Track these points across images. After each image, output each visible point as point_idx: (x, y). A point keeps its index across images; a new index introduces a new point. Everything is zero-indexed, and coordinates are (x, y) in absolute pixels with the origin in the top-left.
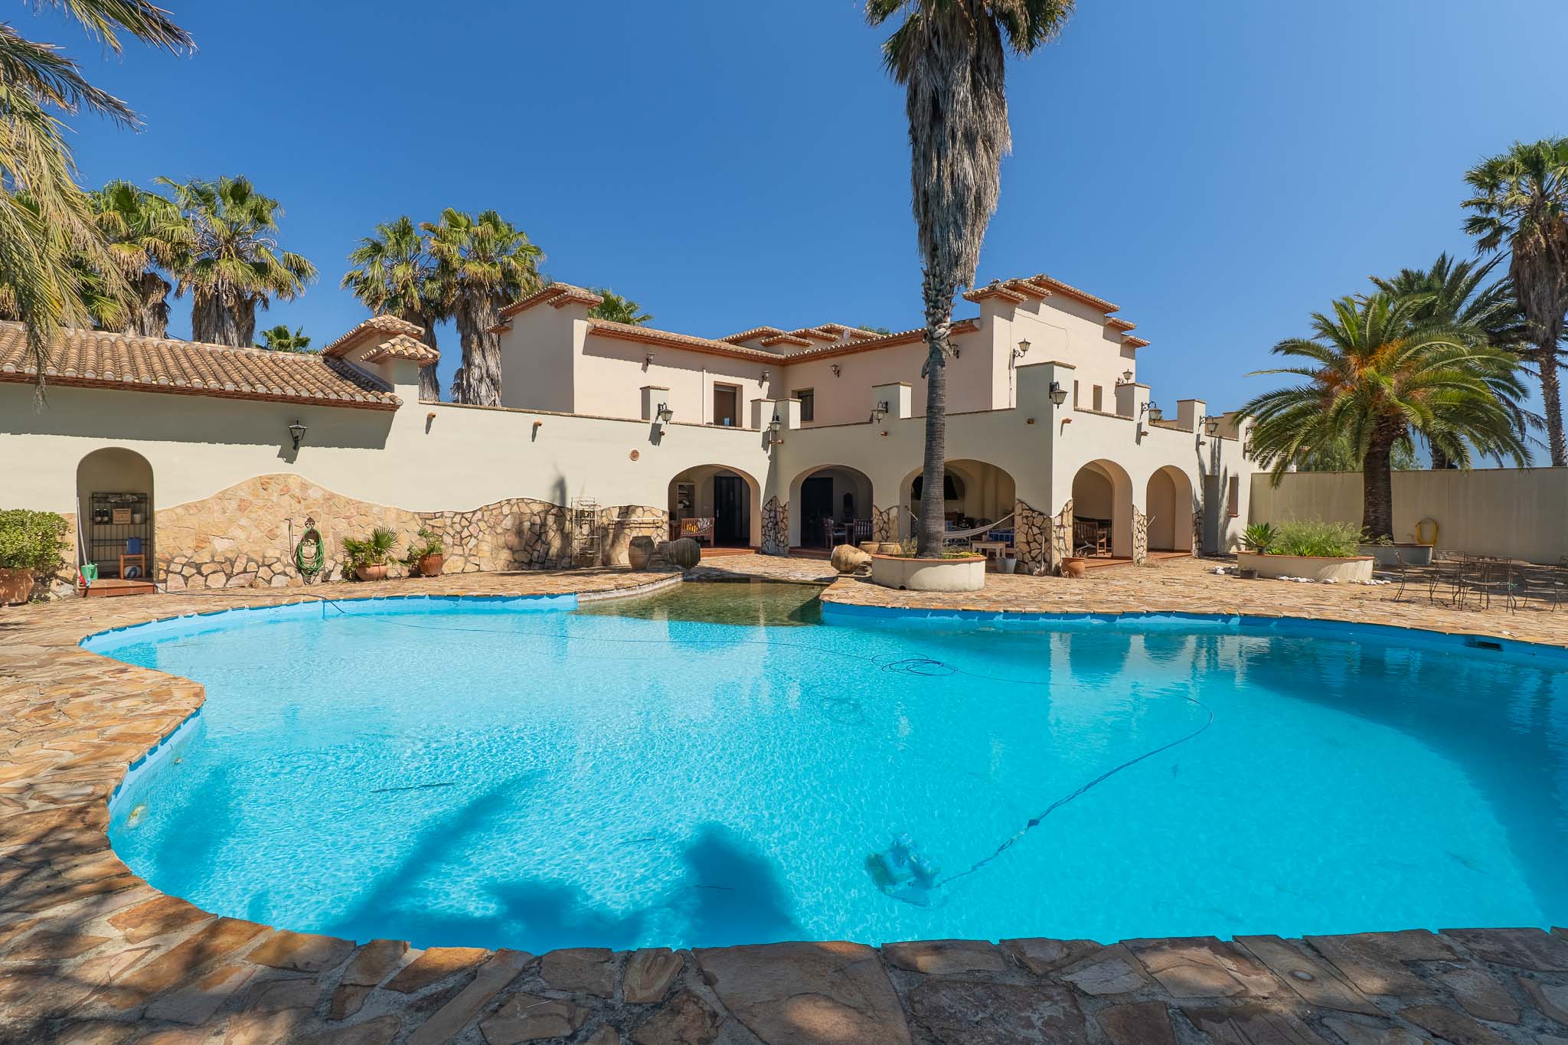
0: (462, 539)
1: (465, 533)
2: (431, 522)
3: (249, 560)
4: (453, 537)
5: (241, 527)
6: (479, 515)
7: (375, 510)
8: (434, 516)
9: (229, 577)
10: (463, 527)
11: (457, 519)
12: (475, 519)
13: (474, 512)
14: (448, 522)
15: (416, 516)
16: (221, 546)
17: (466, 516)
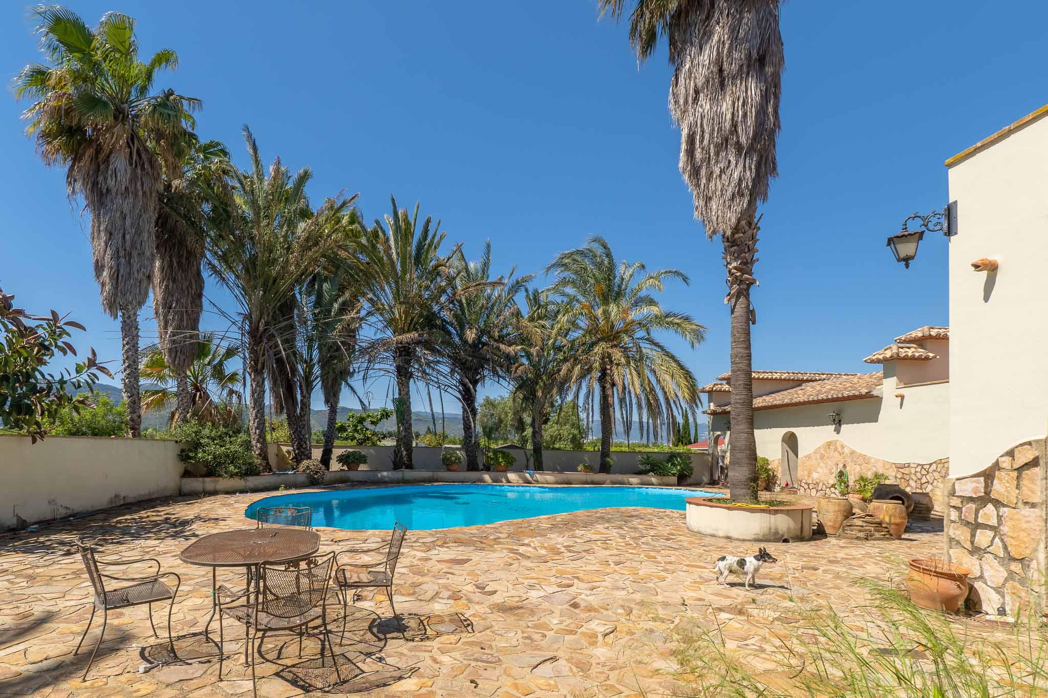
0: (922, 484)
1: (924, 480)
2: (902, 470)
3: (824, 484)
4: (916, 481)
5: (821, 467)
6: (934, 466)
7: (872, 461)
8: (904, 466)
9: (817, 491)
10: (923, 475)
11: (919, 469)
12: (931, 470)
13: (931, 465)
14: (913, 471)
15: (894, 466)
16: (815, 475)
17: (925, 467)
